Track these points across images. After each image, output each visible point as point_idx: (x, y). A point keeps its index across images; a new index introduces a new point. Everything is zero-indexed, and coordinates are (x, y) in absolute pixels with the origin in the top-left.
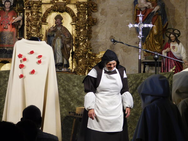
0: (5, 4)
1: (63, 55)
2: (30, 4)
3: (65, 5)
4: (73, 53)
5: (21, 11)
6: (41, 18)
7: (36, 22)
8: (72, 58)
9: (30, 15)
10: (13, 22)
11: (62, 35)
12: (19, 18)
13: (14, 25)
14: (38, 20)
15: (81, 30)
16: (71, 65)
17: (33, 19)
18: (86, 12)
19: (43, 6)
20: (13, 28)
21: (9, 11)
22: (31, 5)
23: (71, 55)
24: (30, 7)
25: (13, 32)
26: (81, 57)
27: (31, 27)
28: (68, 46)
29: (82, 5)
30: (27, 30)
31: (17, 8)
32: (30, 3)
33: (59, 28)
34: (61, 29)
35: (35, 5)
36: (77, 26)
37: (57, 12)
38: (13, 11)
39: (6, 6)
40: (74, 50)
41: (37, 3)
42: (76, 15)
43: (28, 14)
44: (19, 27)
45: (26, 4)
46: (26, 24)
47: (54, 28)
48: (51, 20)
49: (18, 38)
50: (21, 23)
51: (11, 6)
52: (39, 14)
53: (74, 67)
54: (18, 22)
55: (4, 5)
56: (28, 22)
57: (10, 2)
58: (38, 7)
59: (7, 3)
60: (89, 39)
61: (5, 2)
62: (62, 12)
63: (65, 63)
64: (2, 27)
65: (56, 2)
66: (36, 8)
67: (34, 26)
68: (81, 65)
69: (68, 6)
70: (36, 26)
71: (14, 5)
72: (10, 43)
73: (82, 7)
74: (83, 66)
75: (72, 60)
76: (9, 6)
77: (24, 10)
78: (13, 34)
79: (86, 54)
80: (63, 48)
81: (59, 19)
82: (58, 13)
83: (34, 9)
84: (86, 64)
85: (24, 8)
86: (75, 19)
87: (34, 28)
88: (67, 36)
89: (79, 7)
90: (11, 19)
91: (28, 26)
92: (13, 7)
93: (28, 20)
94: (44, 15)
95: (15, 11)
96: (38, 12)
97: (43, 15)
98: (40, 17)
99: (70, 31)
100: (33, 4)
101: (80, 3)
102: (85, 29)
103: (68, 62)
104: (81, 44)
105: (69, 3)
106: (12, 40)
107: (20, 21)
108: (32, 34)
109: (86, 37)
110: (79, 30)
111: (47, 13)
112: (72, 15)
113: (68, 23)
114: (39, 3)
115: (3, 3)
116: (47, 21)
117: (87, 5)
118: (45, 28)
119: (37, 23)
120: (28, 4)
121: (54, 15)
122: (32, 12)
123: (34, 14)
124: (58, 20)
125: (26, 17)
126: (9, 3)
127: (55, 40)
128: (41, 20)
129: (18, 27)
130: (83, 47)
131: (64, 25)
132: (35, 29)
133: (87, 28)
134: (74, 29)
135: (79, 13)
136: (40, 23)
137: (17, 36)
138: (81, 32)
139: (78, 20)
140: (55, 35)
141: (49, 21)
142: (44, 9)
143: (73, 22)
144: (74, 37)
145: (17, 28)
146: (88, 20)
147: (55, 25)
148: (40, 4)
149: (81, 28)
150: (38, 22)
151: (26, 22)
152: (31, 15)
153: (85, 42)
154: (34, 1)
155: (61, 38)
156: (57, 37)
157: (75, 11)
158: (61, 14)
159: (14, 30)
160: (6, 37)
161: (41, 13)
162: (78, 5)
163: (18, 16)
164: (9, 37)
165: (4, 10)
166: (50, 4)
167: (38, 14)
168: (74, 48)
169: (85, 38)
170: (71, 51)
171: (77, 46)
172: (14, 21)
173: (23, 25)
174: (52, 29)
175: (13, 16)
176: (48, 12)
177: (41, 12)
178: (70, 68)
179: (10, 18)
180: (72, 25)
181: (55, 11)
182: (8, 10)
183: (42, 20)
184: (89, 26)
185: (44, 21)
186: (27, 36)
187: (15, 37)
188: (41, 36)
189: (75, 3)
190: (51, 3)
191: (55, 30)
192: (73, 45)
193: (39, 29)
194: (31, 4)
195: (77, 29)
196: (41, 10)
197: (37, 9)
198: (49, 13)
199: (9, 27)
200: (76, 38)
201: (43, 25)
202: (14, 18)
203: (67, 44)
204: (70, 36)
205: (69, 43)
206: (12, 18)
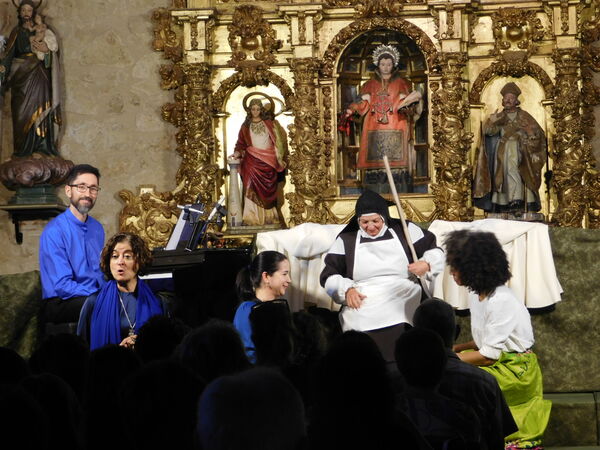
0: (379, 63)
1: (523, 182)
2: (438, 62)
3: (525, 59)
4: (549, 175)
5: (419, 80)
6: (466, 94)
7: (455, 103)
8: (548, 188)
9: (441, 87)
10: (399, 108)
11: (519, 133)
12: (415, 96)
13: (402, 114)
14: (459, 97)
15: (567, 118)
16: (544, 205)
17: (448, 96)
18: (579, 72)
19: (471, 65)
20: (402, 122)
21: (390, 81)
22: (443, 63)
23: (543, 179)
24: (439, 69)
25: (401, 130)
26: (567, 182)
27: (443, 117)
28: (536, 158)
29: (566, 57)
30: (435, 125)
31: (409, 72)
32: (440, 59)
33: (512, 116)
34: (517, 118)
35: (450, 62)
36: (555, 109)
37: (506, 75)
38: (399, 79)
39: (382, 68)
40: (550, 168)
41: (455, 58)
42: (554, 81)
43: (435, 85)
44: (416, 118)
45: (429, 61)
46: (430, 110)
47: (498, 116)
48: (493, 96)
49: (415, 143)
50: (420, 108)
51: (394, 68)
52: (462, 84)
53: (552, 209)
54: (411, 105)
55: (377, 68)
56: (435, 104)
57: (391, 57)
58: (459, 66)
59: (383, 61)
60: (588, 140)
61: (380, 59)
62: (518, 75)
63: (530, 199)
64: (375, 120)
65: (502, 51)
66: (455, 69)
67: (451, 113)
68: (569, 203)
69: (533, 60)
70: (455, 113)
71: (402, 65)
72: (395, 156)
73: (566, 61)
74: (574, 205)
75: (547, 192)
76: (390, 68)
77: (426, 76)
78: (400, 134)
79: (580, 175)
80: (522, 164)
81: (511, 93)
82: (510, 79)
83: (449, 72)
84: (581, 200)
85: (427, 72)
86: (552, 91)
87: (451, 119)
88: (531, 133)
89: (560, 61)
90: (394, 100)
91: (436, 114)
92: (401, 69)
93: (437, 101)
94: (474, 85)
95: (405, 79)
96: (460, 80)
97: (471, 86)
98: (464, 90)
99: (540, 121)
100: (446, 61)
101: (562, 52)
102: (576, 115)
103: (536, 196)
104: (567, 152)
105: (535, 52)
106: (400, 149)
107: (417, 103)
108: (446, 132)
109: (580, 134)
110: (562, 117)
111: (483, 81)
112: (545, 82)
113: (534, 101)
114: (460, 57)
115: (375, 63)
116: (482, 101)
117: (579, 56)
118: (477, 117)
119: (457, 105)
120: (436, 61)
121: (499, 83)
122: (444, 81)
123: (451, 84)
124: (509, 95)
125: (430, 93)
126: (389, 61)
127: (502, 145)
128: (467, 99)
129: (412, 117)
130: (573, 158)
131: (524, 107)
132: (453, 120)
133: (581, 111)
134: (549, 116)
135: (559, 76)
136: (464, 106)
137: (411, 139)
138: (565, 123)
139: (558, 92)
140: (503, 133)
141: (488, 100)
142: (473, 71)
143: (547, 98)
144: (549, 137)
145: (411, 121)
146: (584, 93)
147: (501, 108)
148: (462, 61)
149: (567, 112)
150: (461, 103)
151: (430, 105)
152: (443, 87)
153: (578, 146)
154: (448, 54)
155: (518, 139)
156: (506, 137)
157: (551, 71)
158: (517, 82)
159: (404, 125)
160: (385, 144)
161: (468, 81)
162: (556, 57)
163: (411, 92)
164: (392, 142)
165: (377, 78)
166: (487, 57)
167: (459, 84)
168: (550, 161)
169: (576, 135)
170: (544, 170)
171: (559, 157)
172: (403, 104)
173: (425, 113)
174: (494, 119)
175: (400, 93)
176: (485, 78)
177: (466, 78)
178: (544, 211)
179: (392, 96)
180: (545, 105)
181: (500, 74)
182: (387, 77)
183: (470, 99)
184: (586, 107)
185: (475, 99)
186: (435, 138)
187: (406, 142)
188: (469, 136)
189: (550, 51)
190: (492, 54)
191: (502, 120)
192: (548, 154)
193: (463, 120)
194: (443, 60)
195: (557, 116)
196: (467, 74)
197: (455, 72)
198: (487, 79)
199: (392, 119)
200: (554, 136)
201: (472, 110)
202: (402, 96)
203: (533, 152)
204: (540, 134)
205: (537, 150)
206: (398, 95)
